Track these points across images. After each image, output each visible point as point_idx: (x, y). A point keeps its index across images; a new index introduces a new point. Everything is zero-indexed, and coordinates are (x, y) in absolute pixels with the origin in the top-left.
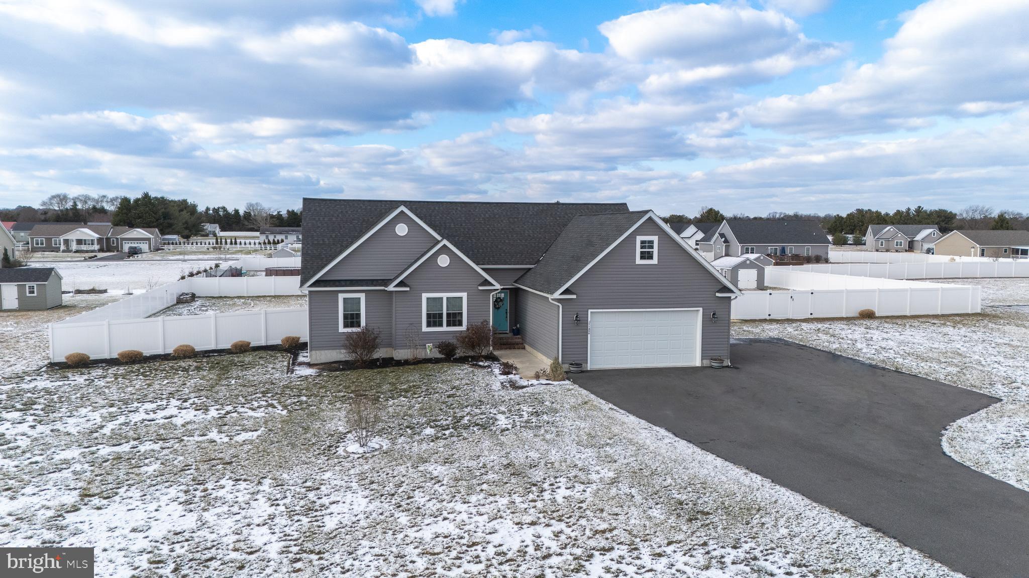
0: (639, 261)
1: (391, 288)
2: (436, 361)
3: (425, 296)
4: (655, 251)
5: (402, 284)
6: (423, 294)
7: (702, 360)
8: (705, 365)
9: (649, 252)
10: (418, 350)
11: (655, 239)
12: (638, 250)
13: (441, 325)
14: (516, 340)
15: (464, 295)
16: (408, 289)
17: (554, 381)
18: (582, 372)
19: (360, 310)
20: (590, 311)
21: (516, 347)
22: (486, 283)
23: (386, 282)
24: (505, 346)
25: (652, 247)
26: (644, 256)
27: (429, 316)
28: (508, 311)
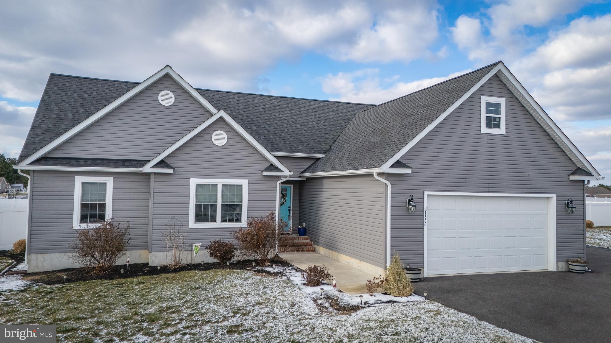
0: (484, 130)
1: (148, 168)
2: (207, 267)
3: (194, 182)
4: (503, 116)
5: (162, 164)
6: (191, 179)
7: (557, 262)
8: (560, 270)
9: (495, 118)
10: (182, 253)
11: (502, 101)
12: (484, 115)
13: (214, 220)
14: (304, 241)
15: (245, 183)
16: (171, 171)
17: (399, 295)
18: (421, 280)
19: (105, 200)
20: (426, 193)
21: (305, 249)
22: (272, 168)
23: (142, 163)
24: (292, 248)
25: (498, 112)
27: (198, 207)
28: (291, 208)
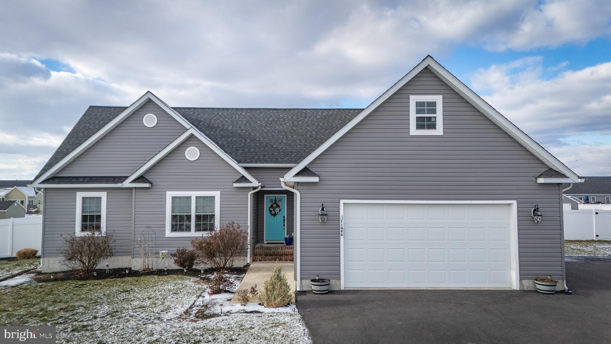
0: (414, 131)
1: (127, 184)
2: (170, 272)
3: (170, 195)
4: (439, 116)
5: (141, 179)
6: (167, 192)
7: (521, 280)
8: (525, 289)
9: (429, 119)
10: (150, 259)
11: (438, 99)
12: (413, 116)
13: (188, 229)
14: (287, 250)
15: (217, 194)
16: (148, 185)
17: (268, 306)
18: (330, 292)
19: (100, 212)
20: (342, 202)
21: (283, 258)
22: (243, 179)
23: (122, 179)
24: (270, 257)
25: (434, 112)
26: (422, 123)
27: (174, 217)
28: (286, 218)
